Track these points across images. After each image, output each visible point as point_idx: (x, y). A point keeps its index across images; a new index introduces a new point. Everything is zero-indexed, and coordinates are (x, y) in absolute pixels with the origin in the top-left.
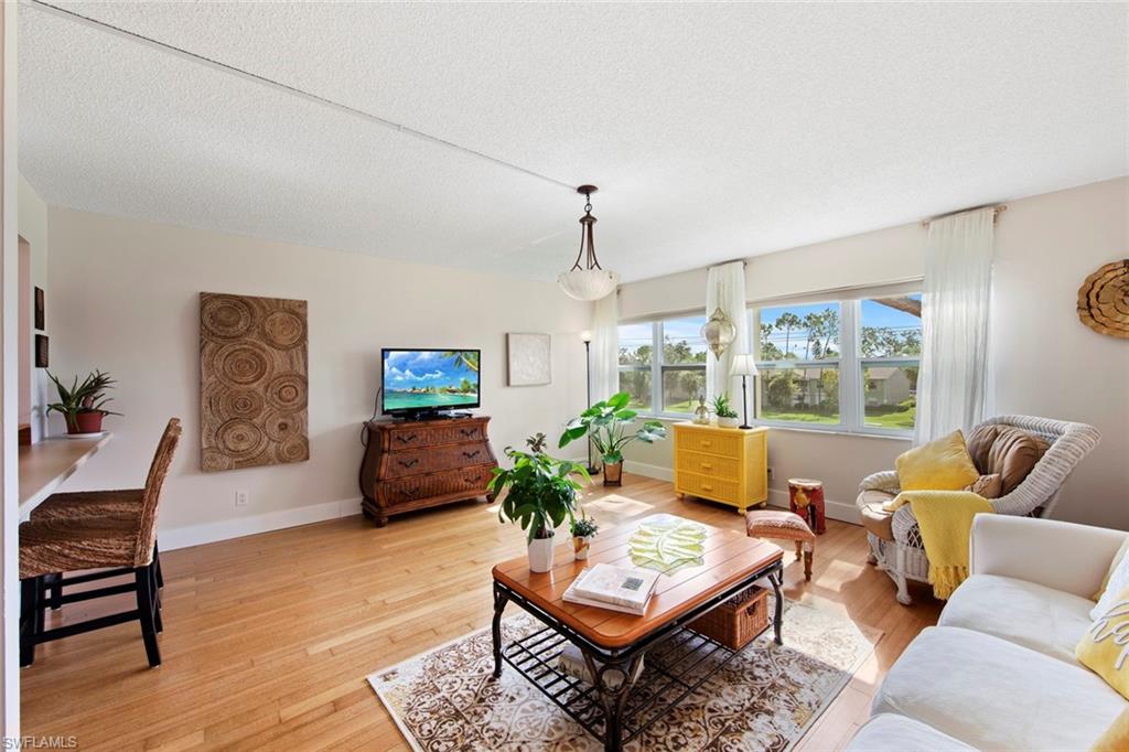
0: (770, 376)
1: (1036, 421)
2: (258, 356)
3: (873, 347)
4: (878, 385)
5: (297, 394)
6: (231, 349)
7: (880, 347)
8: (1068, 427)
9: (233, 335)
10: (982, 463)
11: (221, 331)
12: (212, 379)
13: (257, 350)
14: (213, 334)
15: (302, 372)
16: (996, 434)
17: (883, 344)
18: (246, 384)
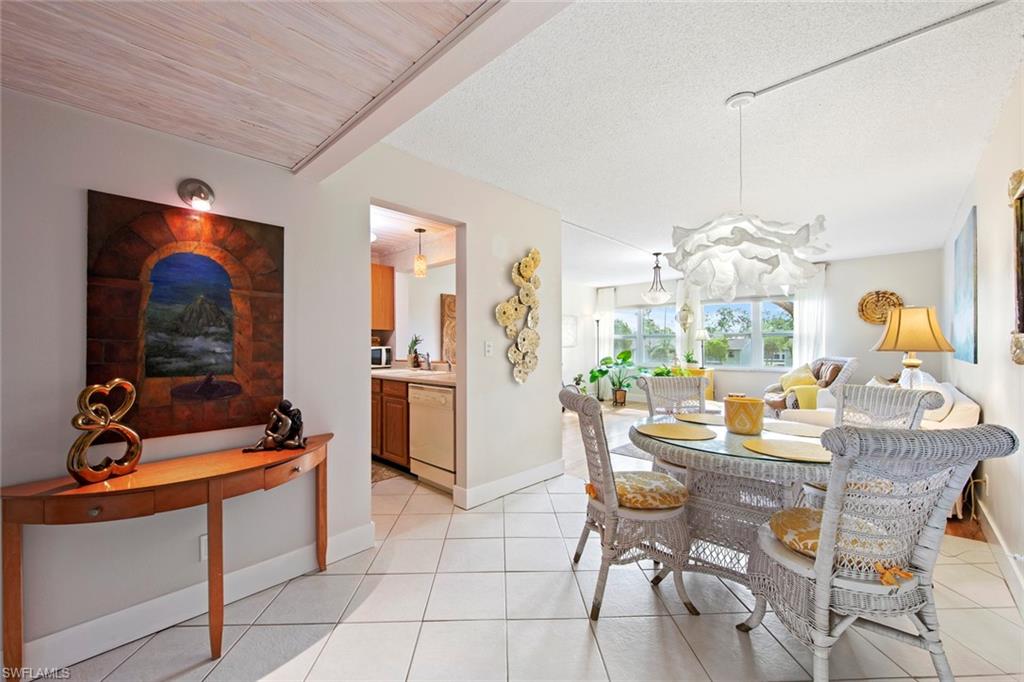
0: (652, 346)
1: (838, 358)
3: (730, 324)
4: (735, 354)
6: (455, 324)
7: (736, 324)
8: (849, 359)
10: (817, 376)
11: (452, 314)
14: (449, 316)
16: (822, 364)
17: (738, 322)
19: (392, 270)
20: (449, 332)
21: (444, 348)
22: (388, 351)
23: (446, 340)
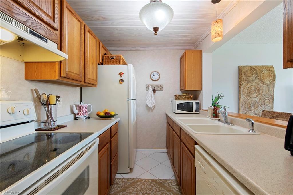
2: (258, 88)
5: (270, 103)
6: (250, 85)
9: (251, 80)
11: (247, 79)
12: (244, 96)
13: (258, 86)
14: (245, 80)
15: (272, 94)
18: (254, 98)
19: (201, 52)
20: (246, 91)
21: (241, 101)
22: (197, 103)
23: (242, 96)
